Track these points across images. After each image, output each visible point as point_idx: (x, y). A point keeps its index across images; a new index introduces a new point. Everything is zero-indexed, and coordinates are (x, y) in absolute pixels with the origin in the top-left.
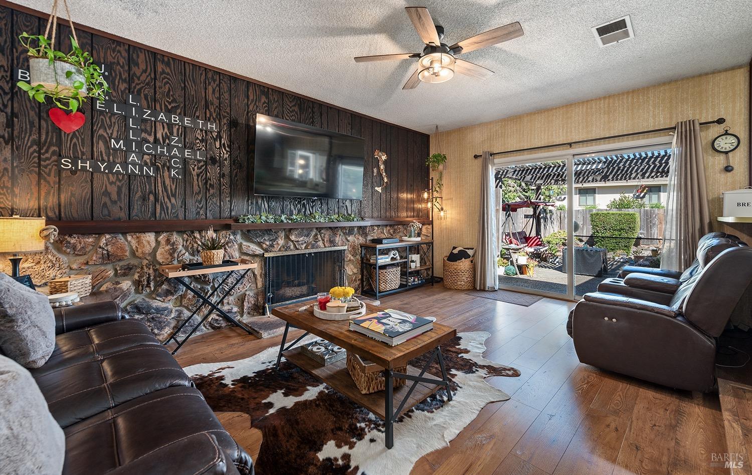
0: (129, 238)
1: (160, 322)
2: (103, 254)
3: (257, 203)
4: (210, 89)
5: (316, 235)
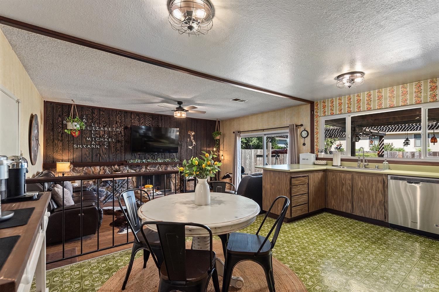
0: (92, 168)
1: (101, 195)
2: (85, 173)
3: (135, 155)
4: (118, 117)
5: (159, 167)
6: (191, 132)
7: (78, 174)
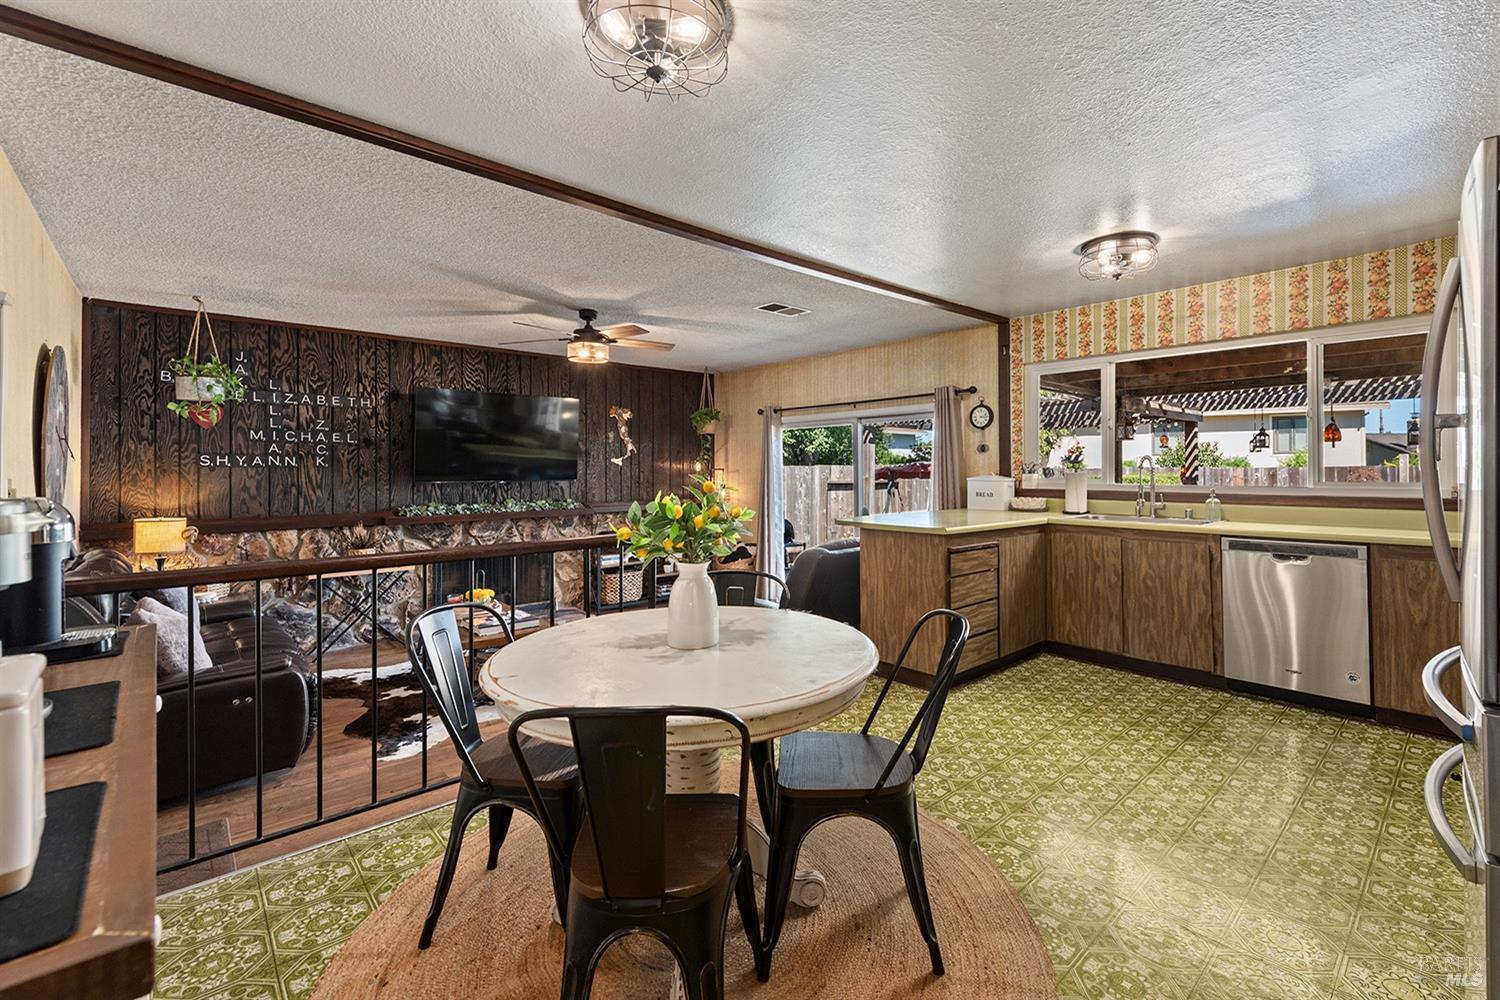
0: (269, 536)
1: (303, 630)
2: (241, 554)
3: (425, 489)
4: (364, 359)
5: (511, 528)
6: (620, 411)
7: (217, 558)
